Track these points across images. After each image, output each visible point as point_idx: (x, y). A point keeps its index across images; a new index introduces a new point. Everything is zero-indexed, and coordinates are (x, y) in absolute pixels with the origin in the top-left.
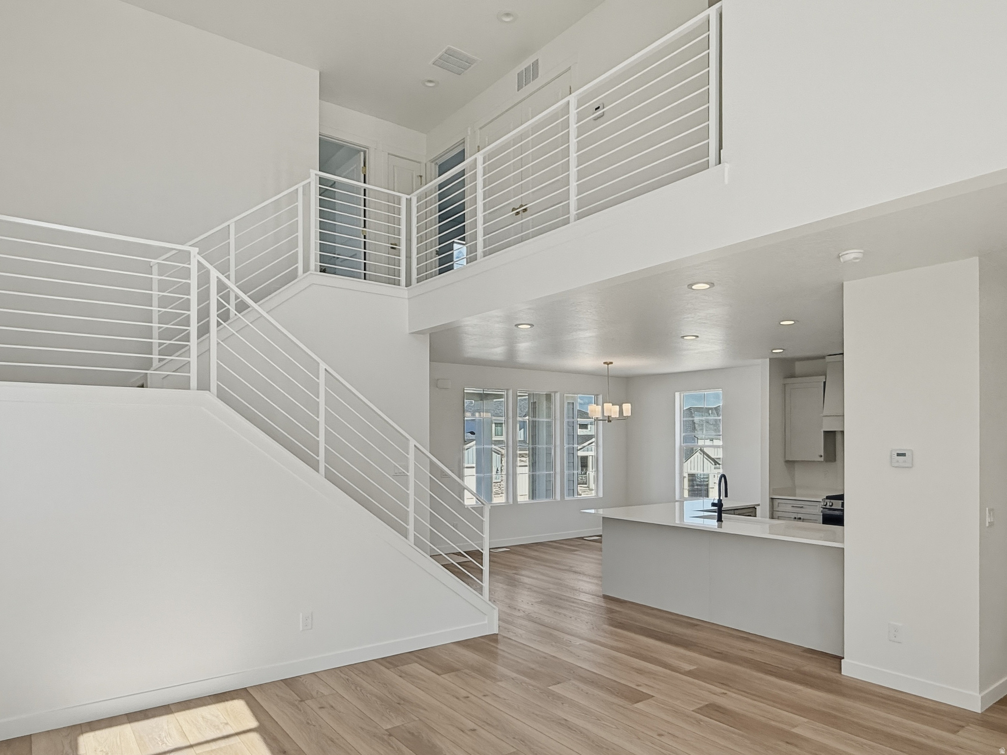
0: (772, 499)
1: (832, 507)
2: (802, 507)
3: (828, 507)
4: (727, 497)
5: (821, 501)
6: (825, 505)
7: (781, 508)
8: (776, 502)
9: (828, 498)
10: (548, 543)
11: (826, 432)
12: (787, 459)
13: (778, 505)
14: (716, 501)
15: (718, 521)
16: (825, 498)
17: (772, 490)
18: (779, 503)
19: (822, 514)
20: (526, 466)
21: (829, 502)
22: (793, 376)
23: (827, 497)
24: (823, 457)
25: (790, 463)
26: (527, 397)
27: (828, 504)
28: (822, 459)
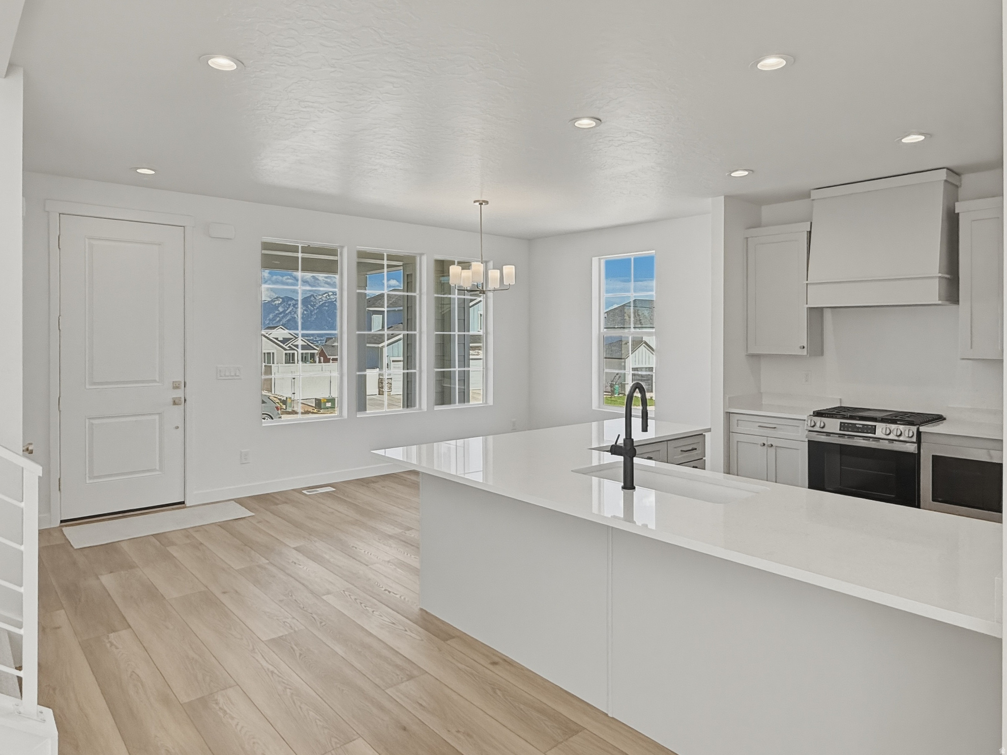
0: (728, 414)
1: (824, 430)
2: (775, 428)
3: (817, 428)
4: (646, 431)
5: (806, 419)
6: (813, 426)
7: (741, 429)
8: (734, 418)
9: (818, 414)
10: (402, 475)
11: (811, 309)
12: (751, 352)
13: (738, 423)
14: (621, 442)
15: (624, 488)
16: (812, 414)
17: (729, 400)
18: (738, 420)
19: (807, 440)
20: (400, 361)
21: (819, 420)
22: (758, 225)
23: (814, 412)
24: (805, 349)
25: (755, 357)
26: (402, 268)
27: (818, 424)
28: (804, 352)
